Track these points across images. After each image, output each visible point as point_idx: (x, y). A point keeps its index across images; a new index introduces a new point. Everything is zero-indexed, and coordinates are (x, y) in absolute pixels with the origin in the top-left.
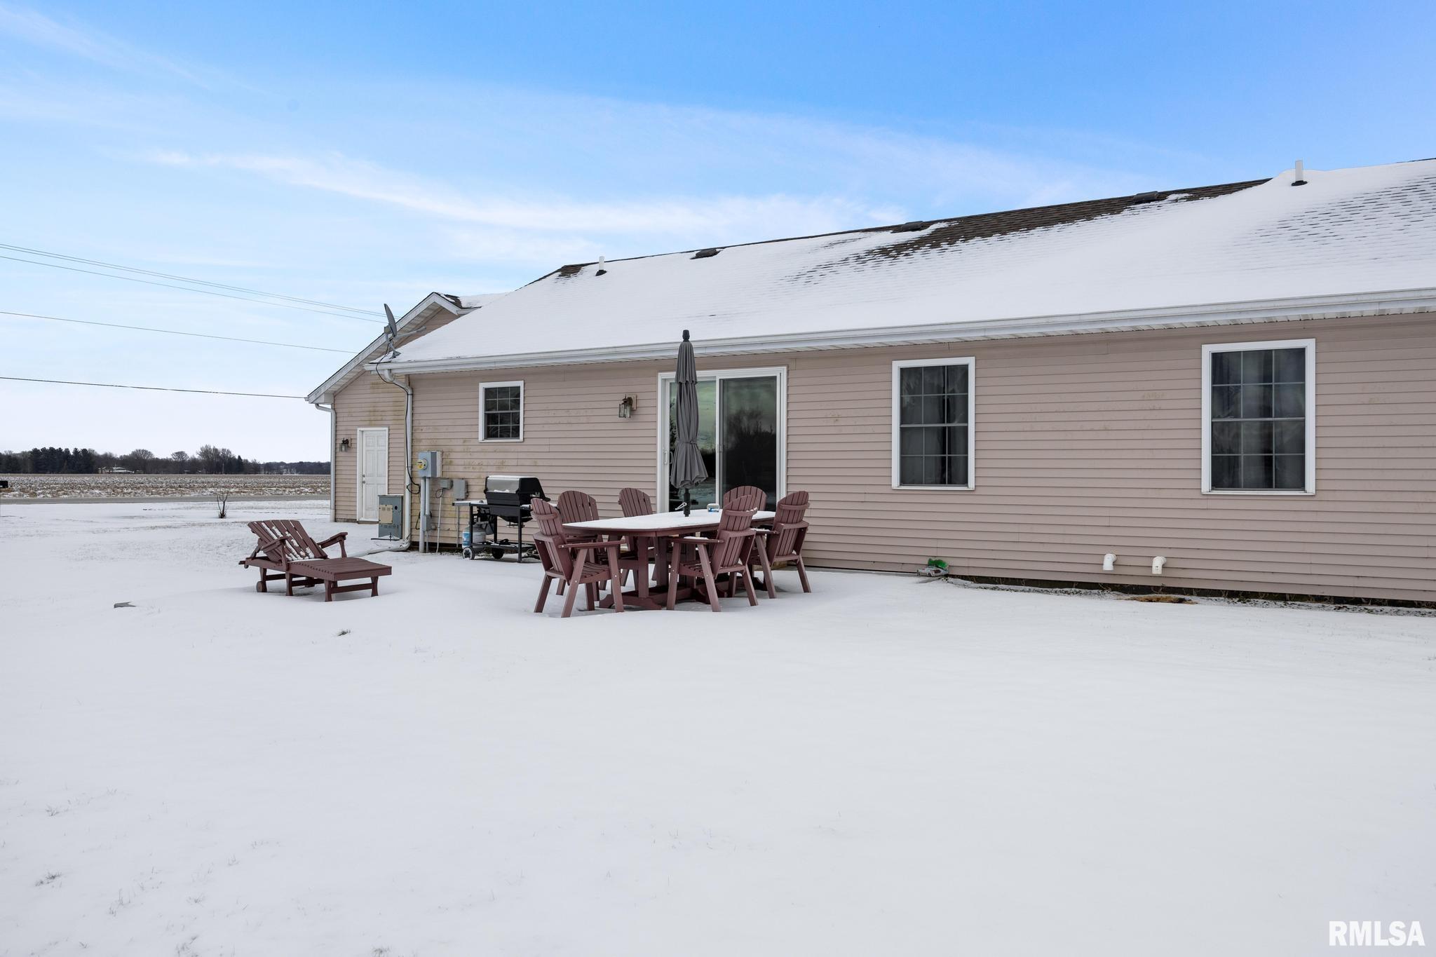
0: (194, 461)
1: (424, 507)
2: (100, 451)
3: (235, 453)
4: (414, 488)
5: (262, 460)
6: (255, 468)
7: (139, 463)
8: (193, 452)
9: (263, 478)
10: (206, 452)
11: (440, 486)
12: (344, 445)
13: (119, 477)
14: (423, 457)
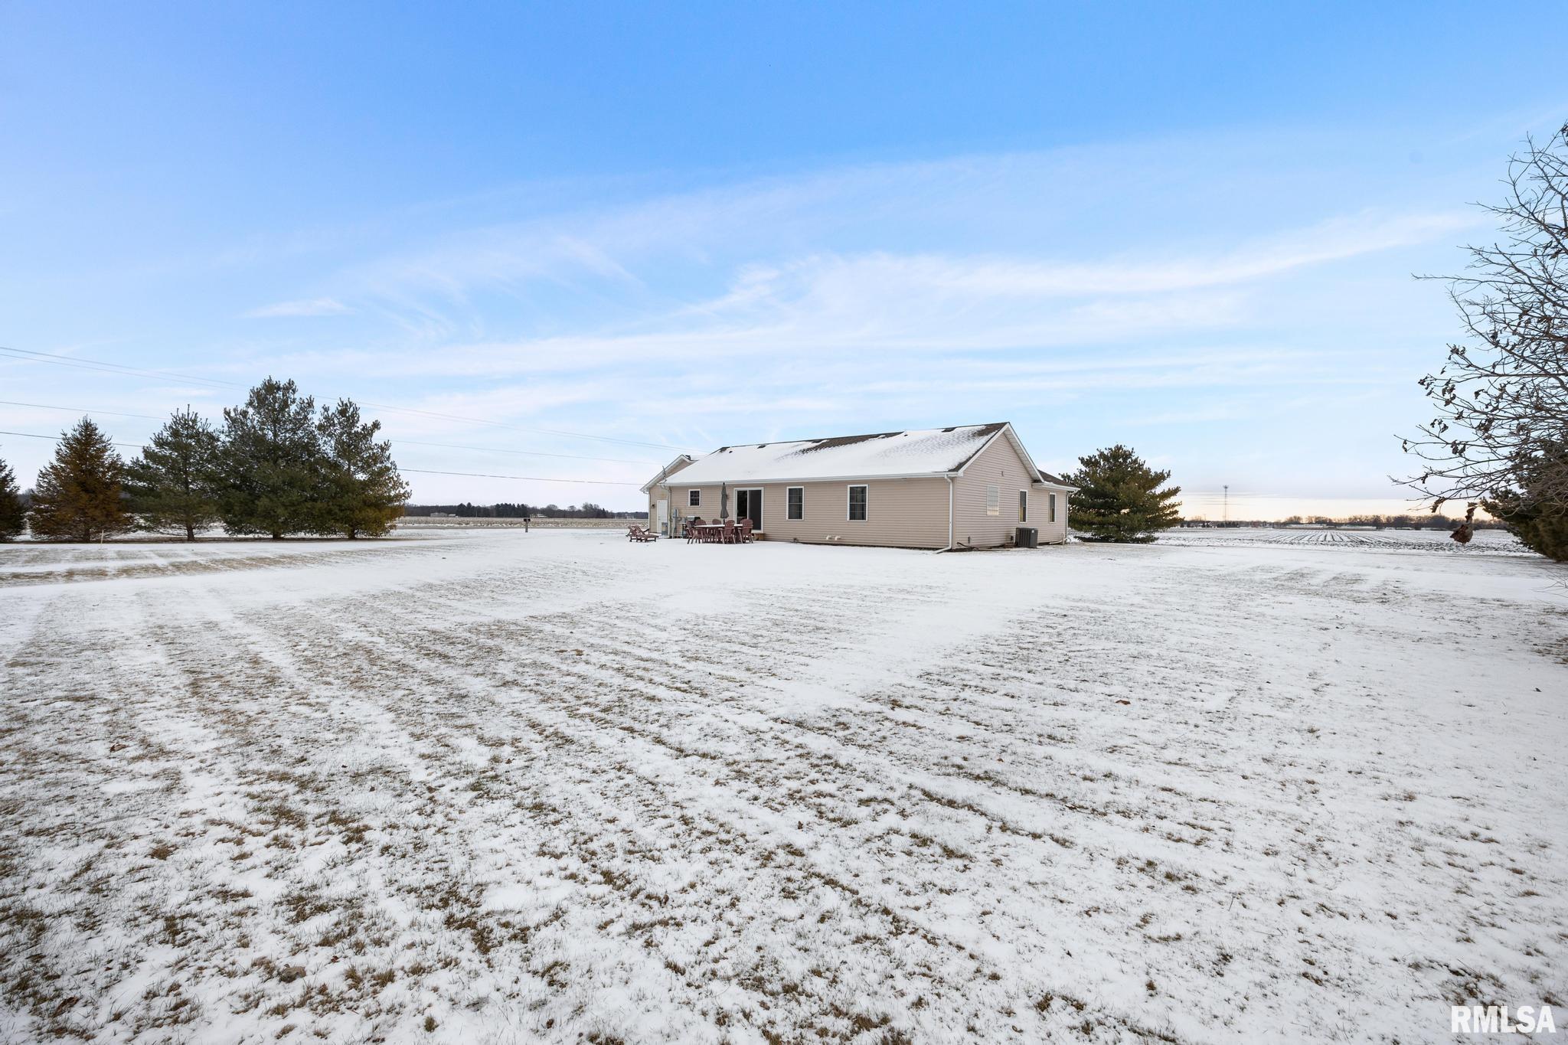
0: (565, 511)
1: (673, 526)
2: (531, 506)
3: (601, 507)
4: (671, 520)
5: (615, 511)
6: (612, 516)
7: (551, 513)
8: (579, 506)
9: (616, 520)
10: (586, 507)
11: (678, 519)
12: (653, 506)
13: (541, 518)
14: (673, 511)
